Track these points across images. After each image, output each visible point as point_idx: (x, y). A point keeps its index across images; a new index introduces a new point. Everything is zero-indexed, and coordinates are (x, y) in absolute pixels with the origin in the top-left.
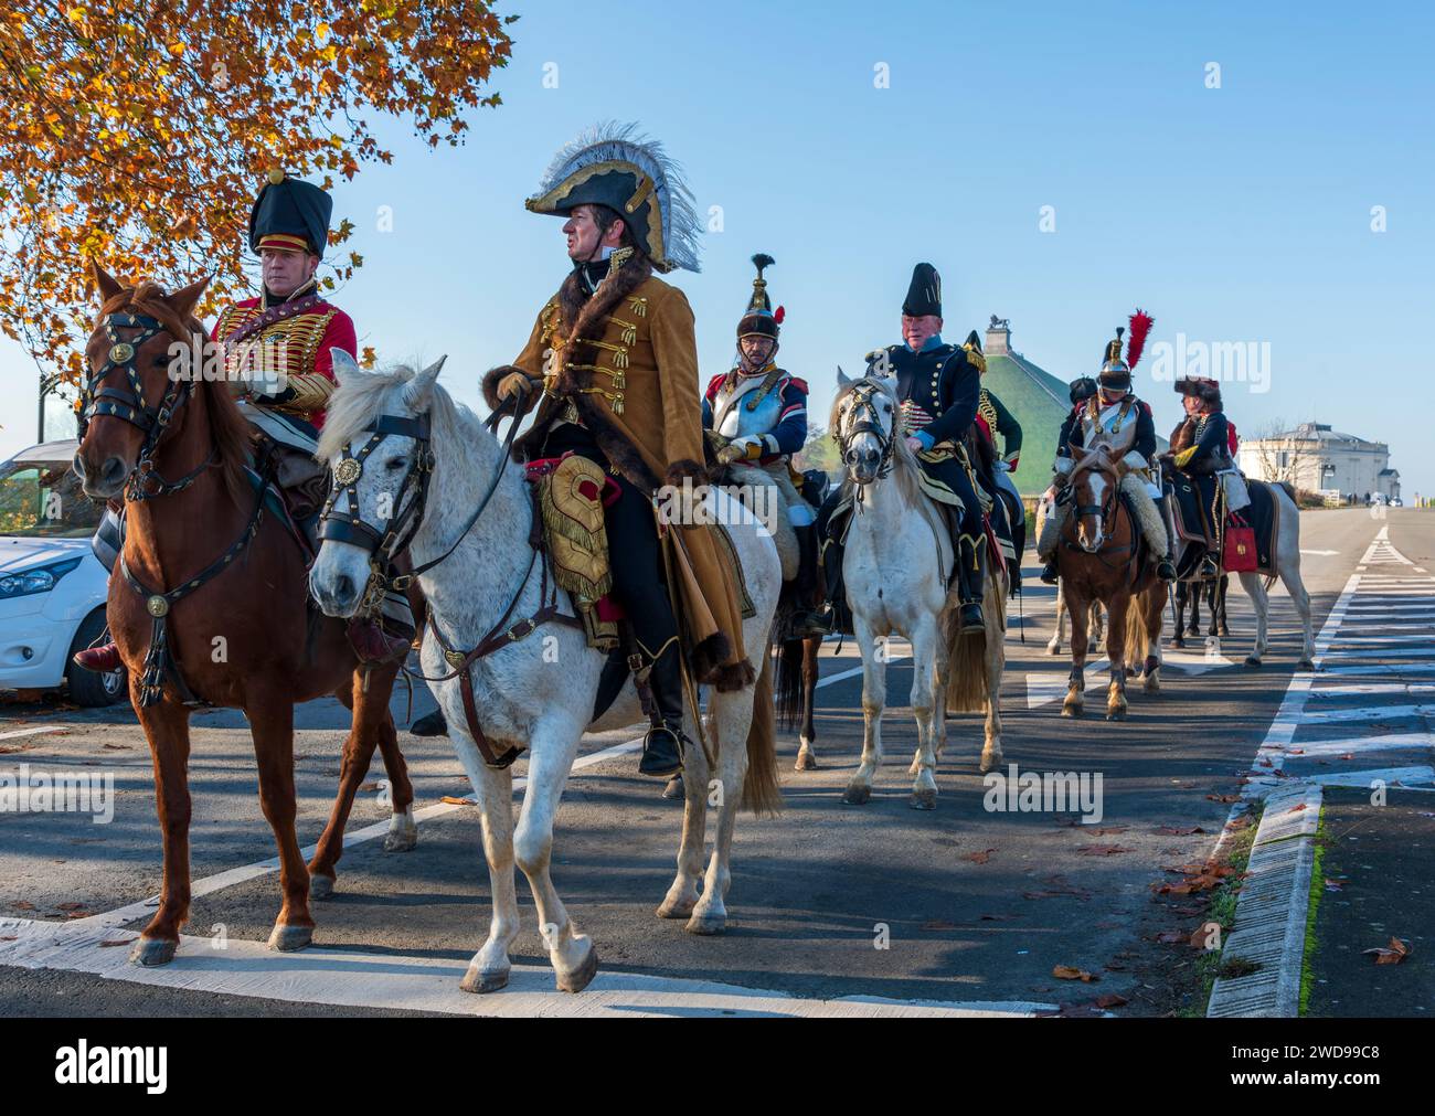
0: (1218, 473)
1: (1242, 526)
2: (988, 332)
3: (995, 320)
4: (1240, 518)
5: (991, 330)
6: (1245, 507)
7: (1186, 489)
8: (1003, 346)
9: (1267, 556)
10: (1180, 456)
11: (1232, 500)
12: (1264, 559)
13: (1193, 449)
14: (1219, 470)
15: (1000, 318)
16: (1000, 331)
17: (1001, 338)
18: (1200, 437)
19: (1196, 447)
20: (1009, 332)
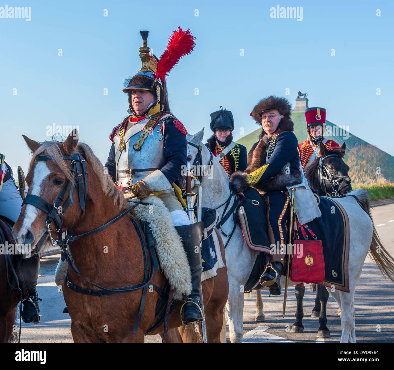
0: (288, 188)
1: (311, 238)
2: (297, 100)
3: (300, 94)
4: (310, 230)
5: (298, 99)
6: (316, 220)
7: (255, 203)
8: (304, 107)
9: (339, 271)
10: (253, 174)
11: (302, 214)
12: (334, 274)
13: (264, 167)
14: (289, 185)
15: (303, 93)
16: (302, 100)
17: (303, 103)
18: (271, 156)
19: (267, 166)
20: (307, 100)
